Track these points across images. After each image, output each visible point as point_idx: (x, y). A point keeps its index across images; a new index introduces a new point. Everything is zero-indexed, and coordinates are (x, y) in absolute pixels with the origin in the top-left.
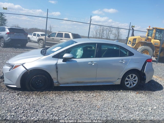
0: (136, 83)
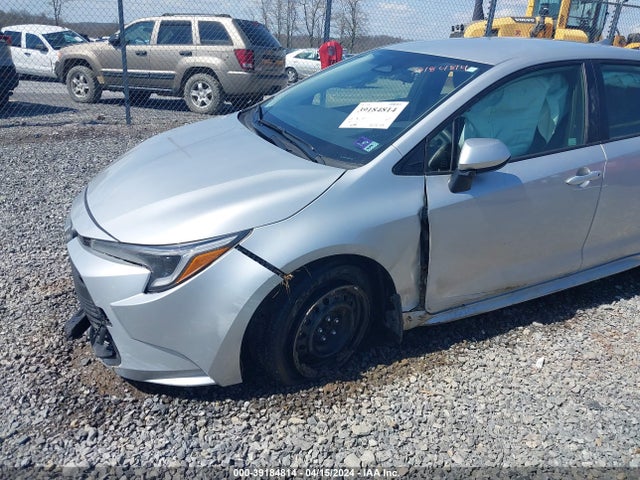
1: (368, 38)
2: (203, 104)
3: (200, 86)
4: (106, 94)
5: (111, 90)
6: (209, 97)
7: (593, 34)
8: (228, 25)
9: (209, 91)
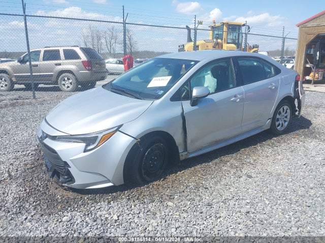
0: (288, 120)
1: (138, 52)
2: (68, 87)
3: (66, 79)
4: (16, 86)
5: (19, 84)
6: (71, 83)
7: (238, 45)
8: (78, 50)
9: (70, 81)
